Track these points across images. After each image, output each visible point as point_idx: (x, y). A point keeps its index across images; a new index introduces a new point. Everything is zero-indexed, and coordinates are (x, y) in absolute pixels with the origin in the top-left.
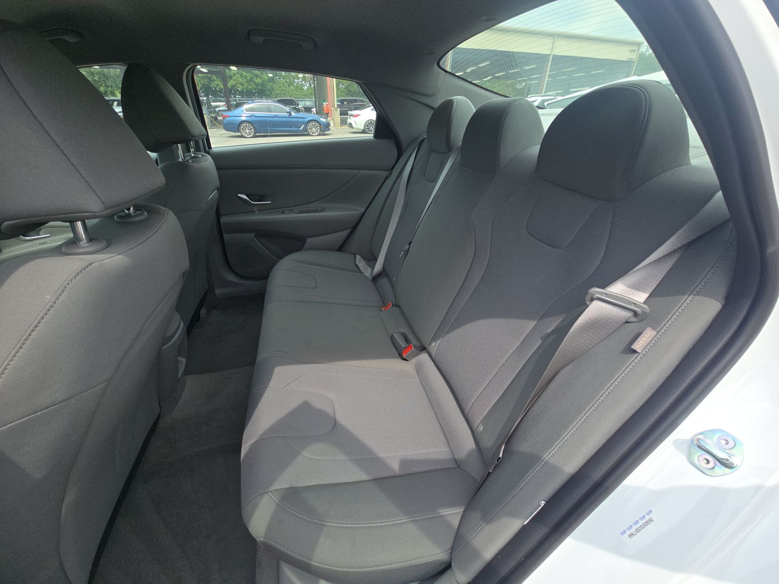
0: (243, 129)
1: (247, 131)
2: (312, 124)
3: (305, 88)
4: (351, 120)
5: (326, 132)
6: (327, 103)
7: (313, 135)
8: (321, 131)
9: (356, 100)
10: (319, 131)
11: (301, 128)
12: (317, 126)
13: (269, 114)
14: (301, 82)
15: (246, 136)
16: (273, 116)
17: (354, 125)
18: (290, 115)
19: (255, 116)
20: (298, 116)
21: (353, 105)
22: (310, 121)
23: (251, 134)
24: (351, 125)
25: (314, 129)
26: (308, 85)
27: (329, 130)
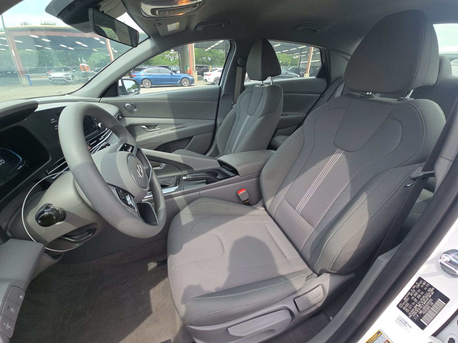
0: (144, 83)
1: (147, 84)
2: (185, 80)
3: (172, 60)
4: (205, 77)
5: (192, 85)
6: (190, 68)
7: (185, 86)
8: (190, 83)
9: (203, 66)
10: (188, 84)
11: (178, 82)
12: (187, 81)
13: (159, 74)
14: (169, 56)
15: (146, 87)
16: (162, 75)
17: (208, 80)
18: (172, 75)
19: (152, 76)
20: (176, 75)
21: (202, 69)
22: (183, 78)
23: (149, 86)
24: (206, 80)
25: (185, 83)
26: (173, 58)
27: (194, 83)
